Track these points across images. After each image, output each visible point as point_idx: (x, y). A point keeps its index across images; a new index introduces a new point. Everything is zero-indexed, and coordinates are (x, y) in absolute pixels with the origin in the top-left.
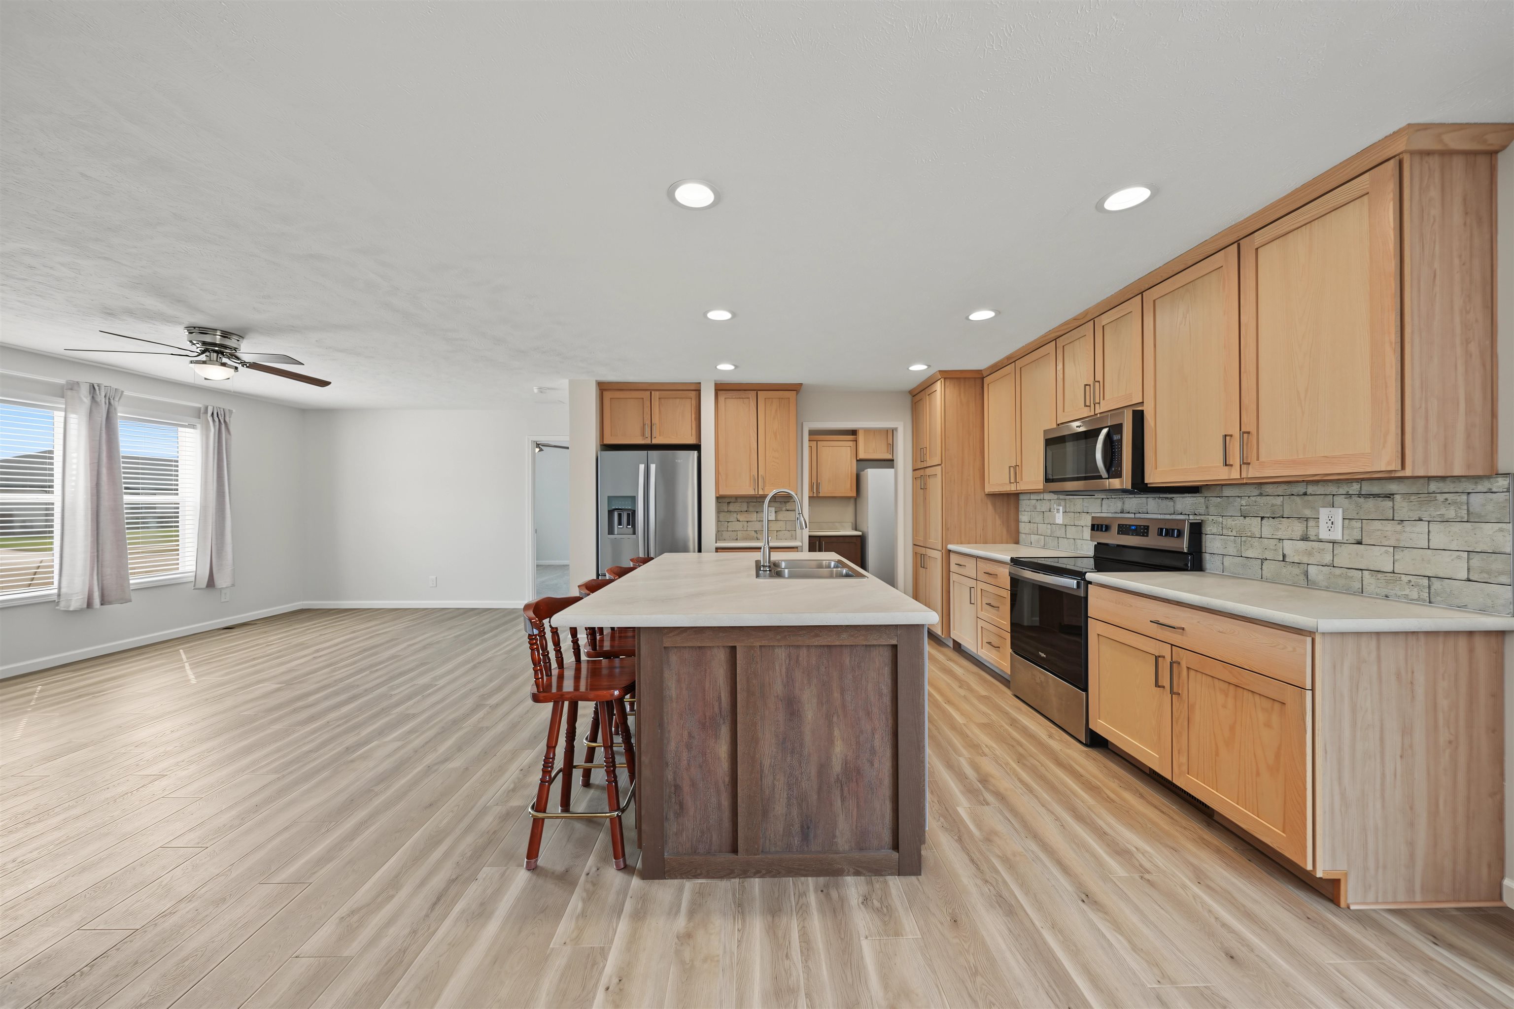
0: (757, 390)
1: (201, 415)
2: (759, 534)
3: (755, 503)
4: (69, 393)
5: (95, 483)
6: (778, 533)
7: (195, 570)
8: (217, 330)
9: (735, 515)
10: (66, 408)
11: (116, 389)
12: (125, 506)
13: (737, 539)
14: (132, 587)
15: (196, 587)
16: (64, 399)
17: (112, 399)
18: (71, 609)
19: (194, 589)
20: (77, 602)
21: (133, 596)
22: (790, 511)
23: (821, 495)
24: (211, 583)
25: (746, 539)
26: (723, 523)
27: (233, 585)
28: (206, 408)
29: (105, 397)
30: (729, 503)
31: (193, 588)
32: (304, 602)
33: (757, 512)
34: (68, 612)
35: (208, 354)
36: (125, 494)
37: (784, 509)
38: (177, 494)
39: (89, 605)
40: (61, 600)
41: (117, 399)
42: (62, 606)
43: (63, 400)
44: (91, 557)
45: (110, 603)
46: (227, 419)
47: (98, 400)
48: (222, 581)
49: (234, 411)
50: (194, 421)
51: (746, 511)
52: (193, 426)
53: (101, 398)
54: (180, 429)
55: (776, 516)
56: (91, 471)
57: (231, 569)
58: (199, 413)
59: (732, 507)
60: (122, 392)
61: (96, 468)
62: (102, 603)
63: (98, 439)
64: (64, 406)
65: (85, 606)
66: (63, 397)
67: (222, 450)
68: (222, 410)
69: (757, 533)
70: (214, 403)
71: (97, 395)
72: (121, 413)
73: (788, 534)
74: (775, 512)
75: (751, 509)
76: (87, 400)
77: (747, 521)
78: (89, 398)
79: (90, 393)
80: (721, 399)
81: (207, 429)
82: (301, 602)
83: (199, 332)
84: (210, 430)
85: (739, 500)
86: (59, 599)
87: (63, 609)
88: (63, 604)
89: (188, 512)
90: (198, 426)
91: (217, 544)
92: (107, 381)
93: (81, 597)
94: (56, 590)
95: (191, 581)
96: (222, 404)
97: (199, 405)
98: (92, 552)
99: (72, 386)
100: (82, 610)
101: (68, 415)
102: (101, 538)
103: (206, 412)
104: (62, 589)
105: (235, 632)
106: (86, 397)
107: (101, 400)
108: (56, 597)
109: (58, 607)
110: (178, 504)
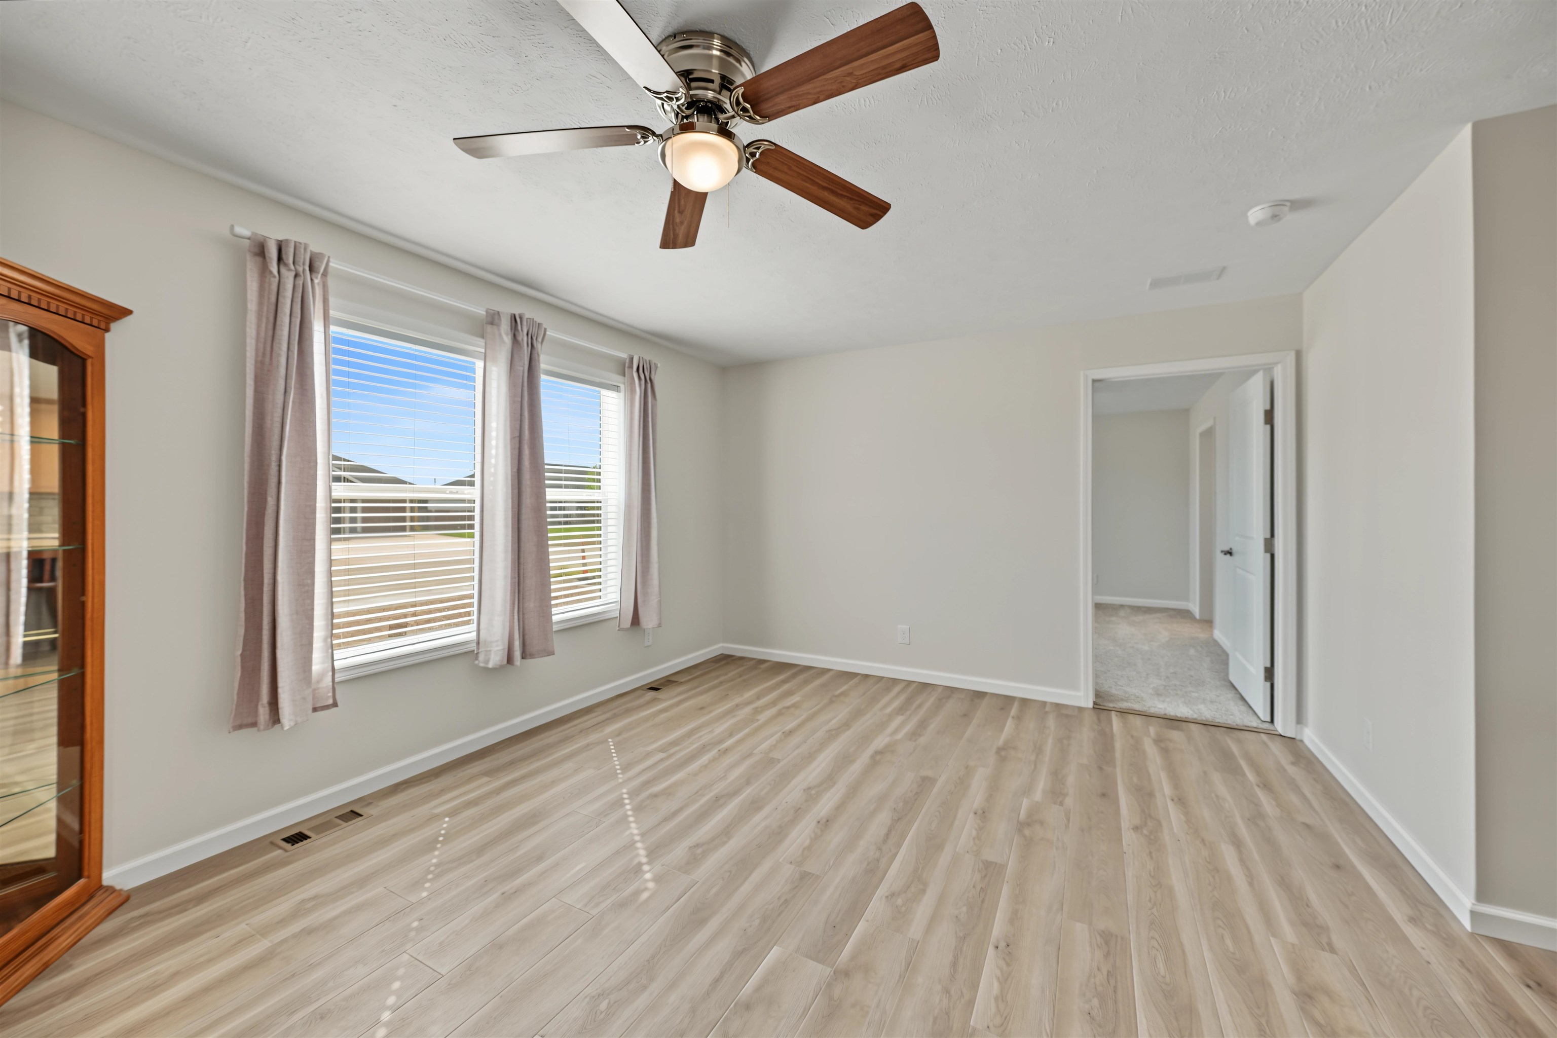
1: (626, 369)
4: (489, 328)
5: (515, 470)
7: (618, 599)
10: (485, 353)
11: (539, 324)
12: (549, 504)
14: (555, 628)
15: (620, 627)
16: (483, 340)
17: (534, 338)
18: (490, 665)
19: (618, 630)
20: (495, 656)
21: (558, 643)
24: (636, 620)
27: (660, 625)
28: (632, 359)
29: (527, 334)
31: (618, 628)
32: (724, 645)
34: (487, 669)
38: (599, 488)
39: (510, 660)
40: (480, 650)
41: (540, 340)
42: (480, 662)
43: (481, 342)
44: (511, 583)
45: (532, 656)
46: (653, 377)
47: (520, 339)
48: (649, 620)
49: (659, 365)
50: (617, 379)
52: (616, 388)
53: (523, 338)
54: (604, 391)
56: (512, 449)
57: (656, 601)
58: (623, 368)
60: (546, 330)
61: (517, 446)
62: (523, 657)
63: (520, 399)
64: (483, 350)
65: (505, 662)
66: (483, 337)
67: (648, 421)
68: (646, 361)
70: (639, 353)
71: (518, 330)
72: (544, 362)
76: (507, 339)
78: (510, 337)
79: (511, 329)
81: (633, 391)
82: (721, 645)
84: (636, 391)
86: (478, 648)
87: (482, 665)
88: (481, 657)
89: (610, 515)
90: (622, 387)
91: (642, 562)
92: (529, 312)
93: (501, 647)
94: (474, 634)
95: (617, 617)
96: (649, 355)
97: (624, 355)
98: (512, 578)
99: (493, 319)
100: (502, 667)
101: (488, 364)
102: (522, 555)
103: (631, 367)
104: (481, 632)
105: (664, 700)
106: (507, 334)
107: (523, 340)
108: (475, 645)
109: (477, 662)
110: (601, 502)
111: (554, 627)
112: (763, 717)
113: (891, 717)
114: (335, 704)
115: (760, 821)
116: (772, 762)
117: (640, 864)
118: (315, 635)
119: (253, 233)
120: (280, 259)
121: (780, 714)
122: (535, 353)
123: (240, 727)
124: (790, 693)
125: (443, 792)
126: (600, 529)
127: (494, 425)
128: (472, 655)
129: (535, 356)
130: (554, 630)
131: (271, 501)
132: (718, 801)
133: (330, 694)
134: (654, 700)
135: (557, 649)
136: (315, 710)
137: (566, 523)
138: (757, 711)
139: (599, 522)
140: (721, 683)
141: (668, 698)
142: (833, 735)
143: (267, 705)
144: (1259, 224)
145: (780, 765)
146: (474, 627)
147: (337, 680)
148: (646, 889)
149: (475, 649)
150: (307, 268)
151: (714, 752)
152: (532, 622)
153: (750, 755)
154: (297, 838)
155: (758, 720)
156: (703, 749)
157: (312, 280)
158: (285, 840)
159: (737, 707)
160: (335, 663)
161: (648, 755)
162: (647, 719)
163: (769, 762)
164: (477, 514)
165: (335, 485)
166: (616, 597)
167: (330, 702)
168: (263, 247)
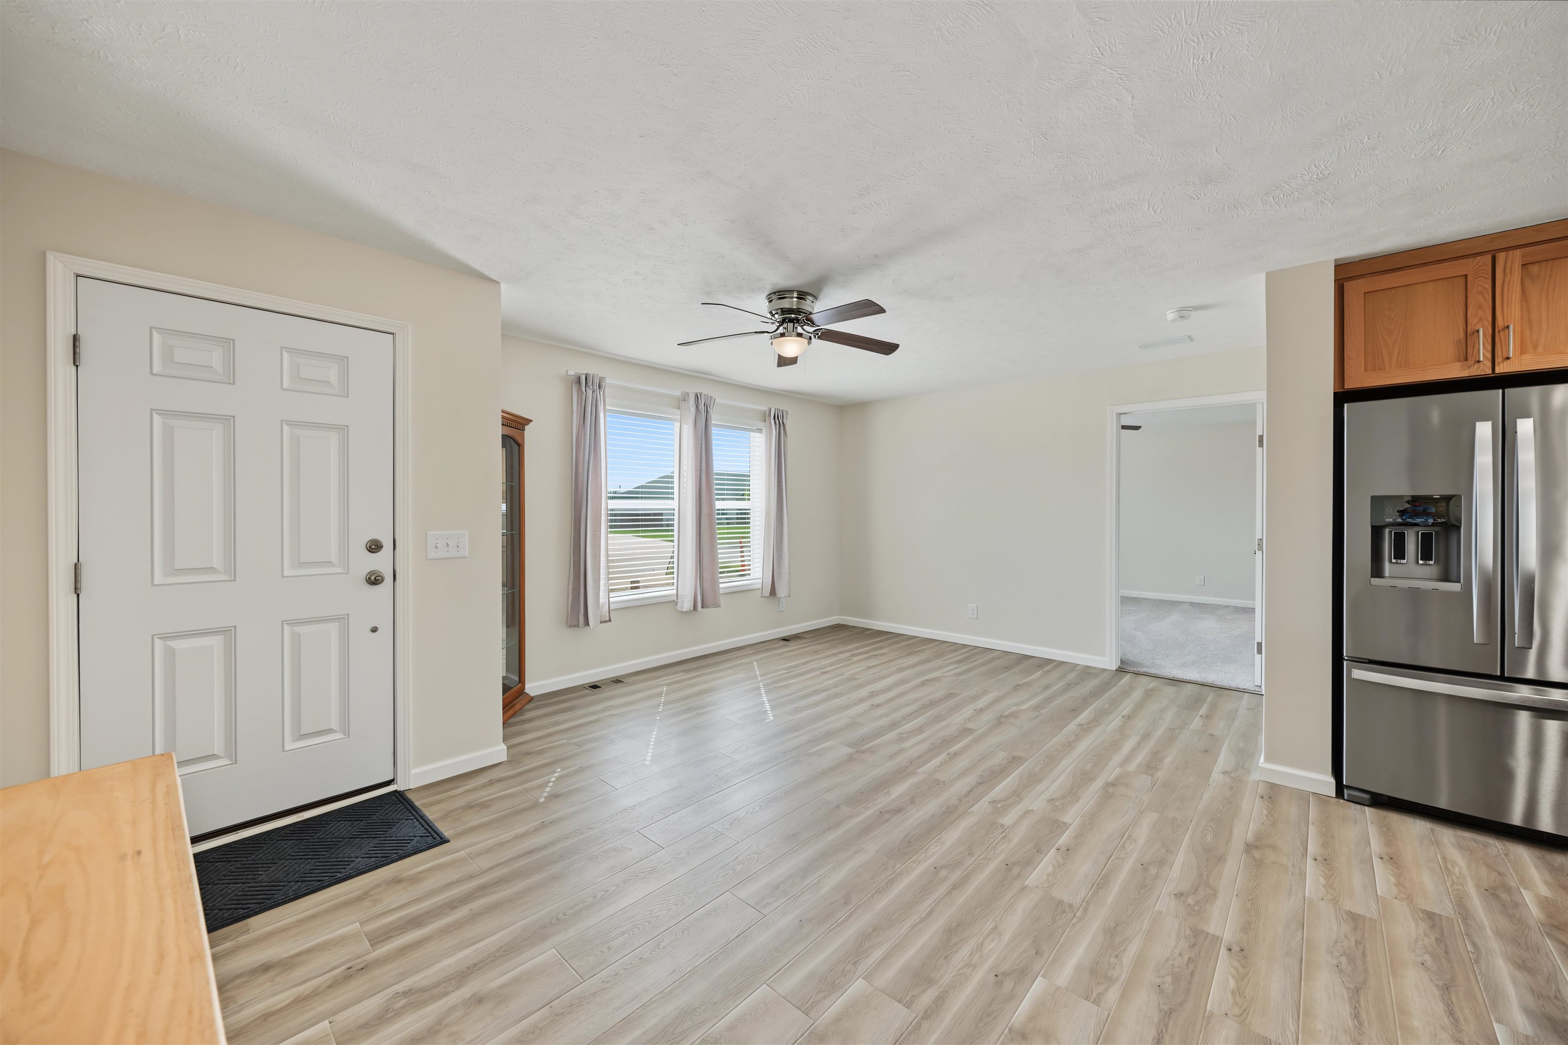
1: (767, 418)
4: (683, 403)
7: (762, 577)
8: (794, 291)
10: (680, 418)
11: (711, 396)
12: (716, 512)
14: (722, 591)
15: (763, 595)
16: (680, 411)
17: (708, 407)
18: (684, 611)
19: (761, 597)
20: (686, 604)
21: (722, 601)
24: (773, 592)
27: (789, 596)
28: (770, 410)
29: (704, 405)
31: (761, 595)
32: (841, 617)
34: (682, 612)
35: (785, 325)
36: (716, 500)
38: (749, 499)
39: (695, 608)
40: (678, 601)
41: (712, 406)
42: (679, 607)
43: (678, 412)
44: (696, 560)
45: (708, 607)
46: (785, 420)
47: (700, 408)
48: (781, 592)
49: (789, 410)
50: (761, 425)
52: (760, 430)
53: (702, 407)
54: (752, 434)
57: (787, 578)
58: (765, 417)
60: (715, 399)
61: (699, 475)
62: (703, 607)
63: (700, 444)
65: (692, 609)
66: (679, 409)
67: (781, 453)
68: (781, 410)
70: (776, 405)
71: (699, 403)
72: (715, 419)
76: (693, 409)
78: (695, 407)
79: (695, 402)
81: (771, 431)
82: (838, 617)
83: (778, 298)
84: (773, 433)
86: (677, 599)
87: (679, 609)
88: (679, 604)
89: (756, 519)
90: (764, 430)
91: (777, 551)
92: (705, 390)
93: (690, 600)
94: (675, 591)
95: (760, 589)
96: (781, 405)
97: (765, 408)
98: (696, 557)
99: (685, 398)
100: (690, 611)
101: (682, 424)
102: (701, 542)
103: (770, 415)
104: (679, 589)
105: (791, 646)
106: (693, 407)
107: (702, 409)
108: (676, 597)
109: (676, 607)
110: (750, 510)
111: (720, 591)
112: (855, 659)
113: (948, 665)
114: (610, 620)
115: (837, 702)
116: (855, 679)
117: (767, 711)
118: (601, 583)
119: (575, 373)
120: (586, 384)
121: (869, 657)
122: (709, 415)
123: (570, 626)
124: (881, 648)
125: (661, 677)
126: (749, 528)
127: (685, 463)
128: (675, 603)
129: (708, 417)
130: (721, 593)
131: (584, 511)
132: (815, 693)
133: (608, 615)
134: (785, 646)
135: (722, 604)
136: (602, 622)
137: (728, 524)
138: (853, 655)
139: (748, 523)
140: (833, 640)
141: (793, 646)
142: (900, 670)
143: (583, 616)
144: (1173, 321)
145: (859, 681)
146: (675, 587)
147: (611, 608)
148: (769, 719)
149: (675, 599)
150: (598, 387)
151: (819, 672)
152: (707, 585)
153: (842, 675)
154: (595, 687)
155: (852, 660)
156: (812, 670)
157: (600, 392)
158: (589, 687)
159: (840, 652)
160: (610, 599)
161: (777, 671)
162: (779, 654)
163: (852, 678)
164: (676, 517)
165: (609, 501)
166: (760, 575)
167: (608, 619)
168: (579, 379)
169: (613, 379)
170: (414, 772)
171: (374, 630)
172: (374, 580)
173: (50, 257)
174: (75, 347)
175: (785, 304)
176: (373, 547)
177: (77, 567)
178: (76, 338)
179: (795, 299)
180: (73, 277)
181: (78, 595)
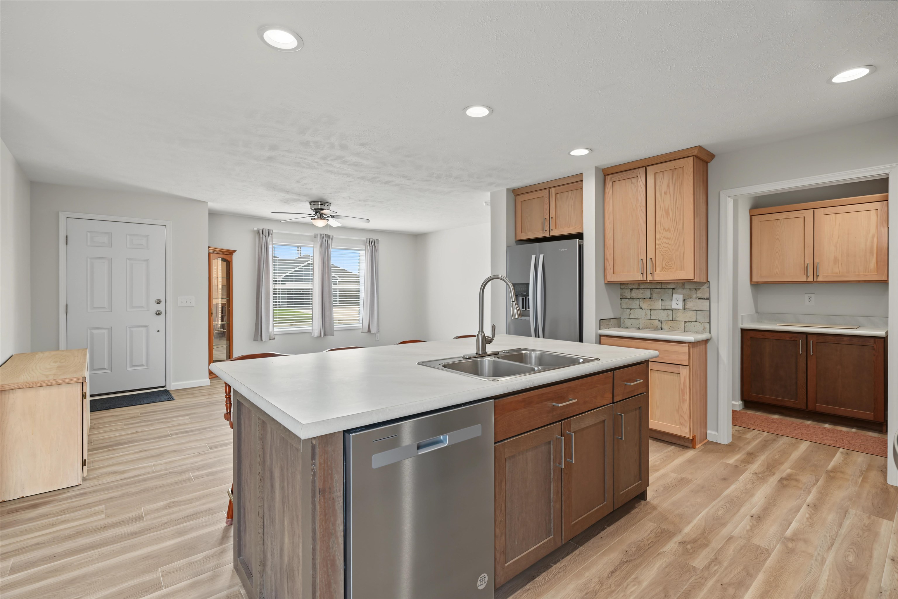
0: (646, 167)
2: (663, 324)
3: (659, 290)
5: (322, 280)
6: (687, 324)
7: (362, 323)
9: (637, 302)
10: (314, 246)
11: (330, 235)
12: (333, 290)
13: (639, 328)
15: (363, 331)
16: (312, 243)
17: (328, 240)
18: (315, 336)
19: (362, 333)
20: (316, 334)
21: (335, 333)
22: (702, 299)
23: (820, 279)
24: (369, 330)
25: (648, 328)
26: (625, 310)
27: (378, 332)
28: (367, 240)
29: (326, 239)
30: (631, 289)
33: (662, 299)
35: (317, 214)
36: (333, 285)
37: (695, 296)
38: (358, 284)
40: (313, 332)
41: (330, 240)
42: (312, 335)
45: (327, 335)
46: (376, 245)
47: (323, 240)
48: (375, 331)
50: (361, 247)
51: (650, 298)
55: (684, 305)
56: (321, 274)
57: (376, 324)
58: (365, 243)
59: (634, 294)
60: (333, 236)
61: (323, 272)
62: (325, 335)
65: (319, 336)
67: (373, 261)
68: (373, 240)
69: (662, 323)
71: (323, 238)
73: (699, 326)
74: (684, 300)
75: (655, 296)
76: (319, 242)
77: (651, 310)
79: (321, 238)
80: (609, 185)
83: (313, 204)
84: (368, 251)
85: (642, 287)
90: (363, 249)
91: (371, 310)
92: (327, 232)
93: (317, 331)
94: (311, 327)
95: (361, 329)
96: (375, 237)
97: (365, 239)
98: (321, 312)
99: (315, 236)
102: (324, 305)
103: (367, 242)
104: (313, 327)
106: (319, 240)
108: (311, 330)
110: (359, 289)
114: (274, 339)
118: (270, 322)
119: (257, 229)
120: (262, 233)
122: (328, 244)
123: (255, 340)
127: (316, 267)
128: (310, 333)
130: (335, 329)
131: (261, 289)
133: (273, 336)
136: (270, 340)
143: (260, 336)
147: (275, 334)
149: (311, 331)
150: (268, 234)
152: (328, 325)
157: (269, 236)
160: (275, 330)
167: (273, 338)
168: (259, 232)
169: (276, 229)
170: (172, 384)
171: (158, 331)
172: (158, 313)
173: (60, 213)
174: (66, 239)
175: (316, 206)
176: (158, 302)
177: (66, 306)
178: (67, 237)
179: (320, 205)
180: (66, 218)
181: (67, 314)
